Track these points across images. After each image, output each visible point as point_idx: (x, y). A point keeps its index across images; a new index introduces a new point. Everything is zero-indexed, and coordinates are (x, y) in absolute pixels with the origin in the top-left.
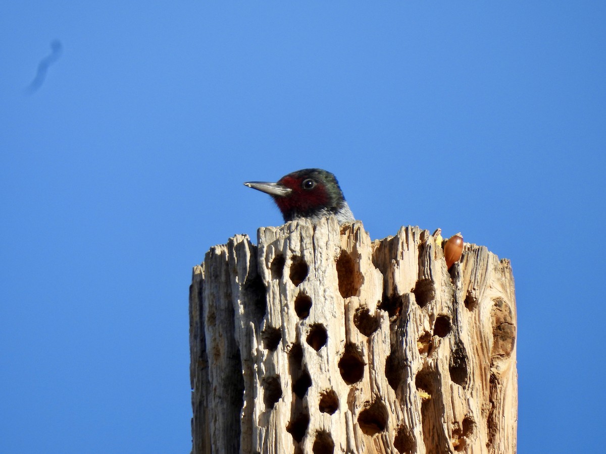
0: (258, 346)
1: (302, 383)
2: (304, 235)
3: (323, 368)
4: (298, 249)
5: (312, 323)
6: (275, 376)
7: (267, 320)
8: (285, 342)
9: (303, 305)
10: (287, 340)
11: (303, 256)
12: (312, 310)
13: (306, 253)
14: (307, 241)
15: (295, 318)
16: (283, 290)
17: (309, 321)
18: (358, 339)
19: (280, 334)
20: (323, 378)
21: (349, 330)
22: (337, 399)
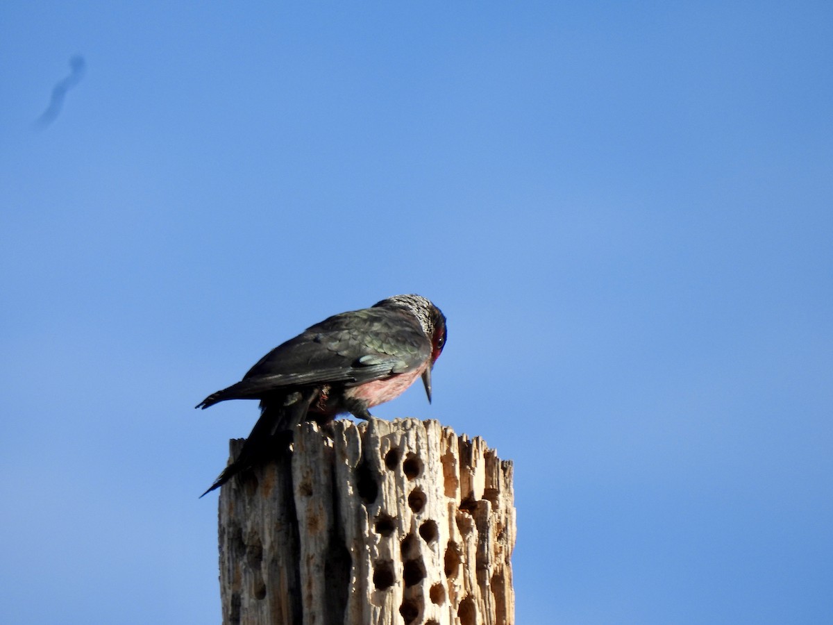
0: (369, 529)
1: (415, 572)
2: (420, 435)
3: (435, 562)
4: (414, 447)
5: (427, 519)
6: (388, 560)
7: (382, 506)
8: (401, 531)
9: (417, 501)
10: (404, 530)
11: (418, 453)
12: (427, 507)
13: (422, 451)
14: (423, 441)
15: (409, 510)
16: (400, 483)
17: (425, 516)
18: (458, 539)
19: (396, 523)
20: (434, 572)
21: (451, 529)
22: (443, 592)
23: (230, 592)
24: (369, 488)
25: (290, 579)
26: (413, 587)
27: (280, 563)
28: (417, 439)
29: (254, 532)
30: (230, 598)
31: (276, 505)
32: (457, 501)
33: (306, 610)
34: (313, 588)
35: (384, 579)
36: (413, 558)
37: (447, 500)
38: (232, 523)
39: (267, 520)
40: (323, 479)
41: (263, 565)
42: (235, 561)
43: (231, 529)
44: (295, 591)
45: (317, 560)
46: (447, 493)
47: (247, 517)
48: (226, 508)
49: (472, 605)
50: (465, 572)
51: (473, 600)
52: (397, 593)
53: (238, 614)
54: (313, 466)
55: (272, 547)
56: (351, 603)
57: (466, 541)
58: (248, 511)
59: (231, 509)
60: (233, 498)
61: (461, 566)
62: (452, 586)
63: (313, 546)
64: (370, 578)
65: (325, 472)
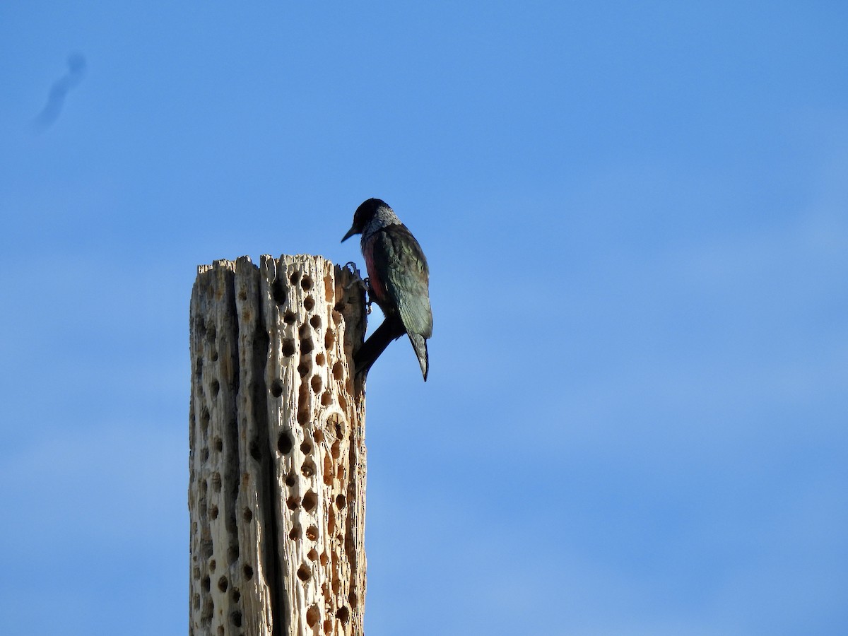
0: (280, 320)
1: (307, 346)
2: (311, 264)
3: (319, 340)
4: (308, 272)
5: (315, 314)
6: (291, 339)
7: (288, 307)
8: (299, 322)
9: (309, 304)
10: (301, 321)
11: (310, 276)
12: (315, 307)
13: (313, 274)
14: (313, 268)
15: (304, 309)
16: (299, 293)
17: (313, 313)
18: (333, 327)
19: (296, 317)
20: (318, 347)
21: (329, 321)
22: (324, 358)
23: (196, 357)
24: (280, 295)
25: (232, 349)
26: (306, 355)
27: (226, 340)
28: (310, 267)
29: (211, 321)
30: (196, 360)
31: (225, 305)
32: (333, 304)
33: (241, 368)
34: (246, 355)
35: (288, 350)
36: (306, 338)
37: (327, 304)
38: (198, 315)
39: (219, 314)
40: (253, 290)
41: (216, 341)
42: (200, 338)
43: (197, 319)
44: (235, 357)
45: (249, 338)
46: (327, 300)
47: (207, 312)
48: (194, 306)
49: (341, 366)
50: (337, 346)
51: (342, 363)
52: (296, 359)
53: (201, 370)
54: (247, 282)
55: (222, 330)
56: (269, 364)
57: (337, 328)
58: (208, 309)
59: (197, 307)
60: (199, 301)
61: (335, 343)
62: (329, 355)
63: (246, 329)
64: (280, 350)
65: (254, 285)
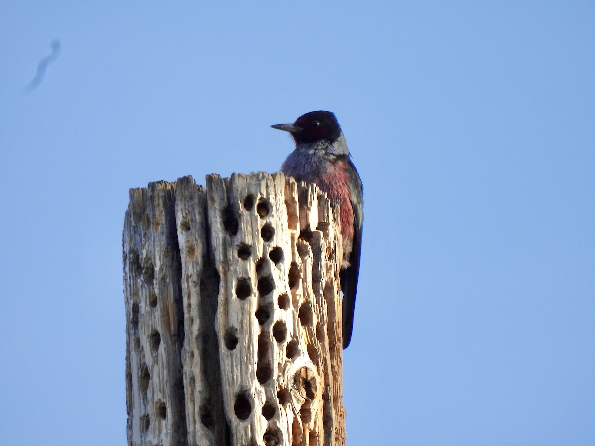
0: (233, 254)
1: (266, 286)
2: (269, 184)
3: (281, 278)
4: (265, 194)
5: (275, 246)
6: (247, 277)
7: (242, 237)
8: (256, 256)
9: (268, 233)
10: (258, 254)
11: (269, 199)
12: (275, 237)
13: (271, 197)
14: (271, 189)
15: (262, 240)
16: (253, 220)
17: (274, 244)
18: (298, 260)
19: (252, 250)
20: (281, 286)
21: (293, 254)
22: (288, 300)
23: (131, 302)
24: (231, 224)
25: (174, 292)
26: (267, 296)
27: (167, 281)
28: (267, 186)
29: (148, 258)
30: (131, 306)
31: (164, 238)
32: (297, 232)
33: (186, 316)
34: (192, 299)
35: (243, 291)
36: (265, 275)
37: (289, 232)
38: (132, 251)
39: (157, 249)
40: (198, 218)
41: (154, 282)
42: (135, 279)
43: (132, 256)
44: (179, 300)
45: (195, 278)
46: (289, 227)
47: (143, 246)
48: (128, 239)
49: (310, 309)
50: (303, 284)
51: (310, 305)
52: (254, 300)
53: (138, 318)
54: (190, 209)
55: (161, 269)
56: (220, 309)
57: (304, 261)
58: (143, 243)
59: (131, 240)
60: (133, 233)
61: (301, 280)
62: (294, 296)
63: (191, 268)
64: (233, 292)
65: (200, 213)
